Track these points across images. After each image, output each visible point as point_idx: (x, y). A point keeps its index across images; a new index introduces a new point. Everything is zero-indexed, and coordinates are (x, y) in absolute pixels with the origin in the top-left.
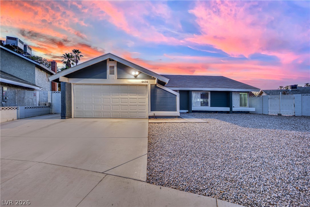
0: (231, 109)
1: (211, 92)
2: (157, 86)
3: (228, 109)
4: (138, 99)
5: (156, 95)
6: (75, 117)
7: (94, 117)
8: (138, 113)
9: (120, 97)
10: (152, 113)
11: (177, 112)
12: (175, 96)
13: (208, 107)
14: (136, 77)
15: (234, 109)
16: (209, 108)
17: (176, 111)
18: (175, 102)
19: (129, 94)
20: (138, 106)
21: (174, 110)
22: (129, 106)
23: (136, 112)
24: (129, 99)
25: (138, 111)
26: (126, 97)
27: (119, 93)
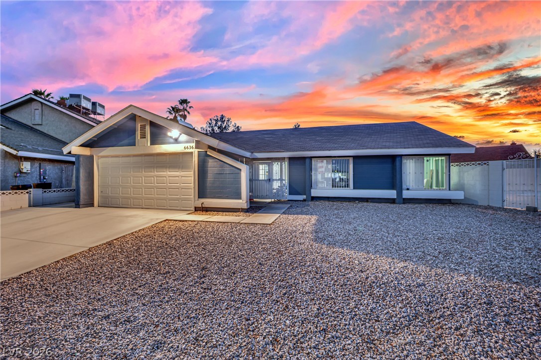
0: (400, 193)
1: (355, 158)
2: (208, 153)
3: (392, 194)
4: (180, 177)
5: (207, 170)
6: (100, 205)
7: (121, 206)
8: (180, 201)
9: (155, 175)
10: (199, 203)
11: (241, 201)
12: (239, 171)
13: (349, 188)
14: (176, 141)
15: (406, 194)
16: (350, 192)
17: (240, 198)
18: (239, 183)
19: (168, 169)
20: (180, 189)
21: (238, 196)
22: (167, 189)
23: (177, 199)
24: (167, 177)
25: (180, 199)
26: (164, 174)
27: (154, 167)
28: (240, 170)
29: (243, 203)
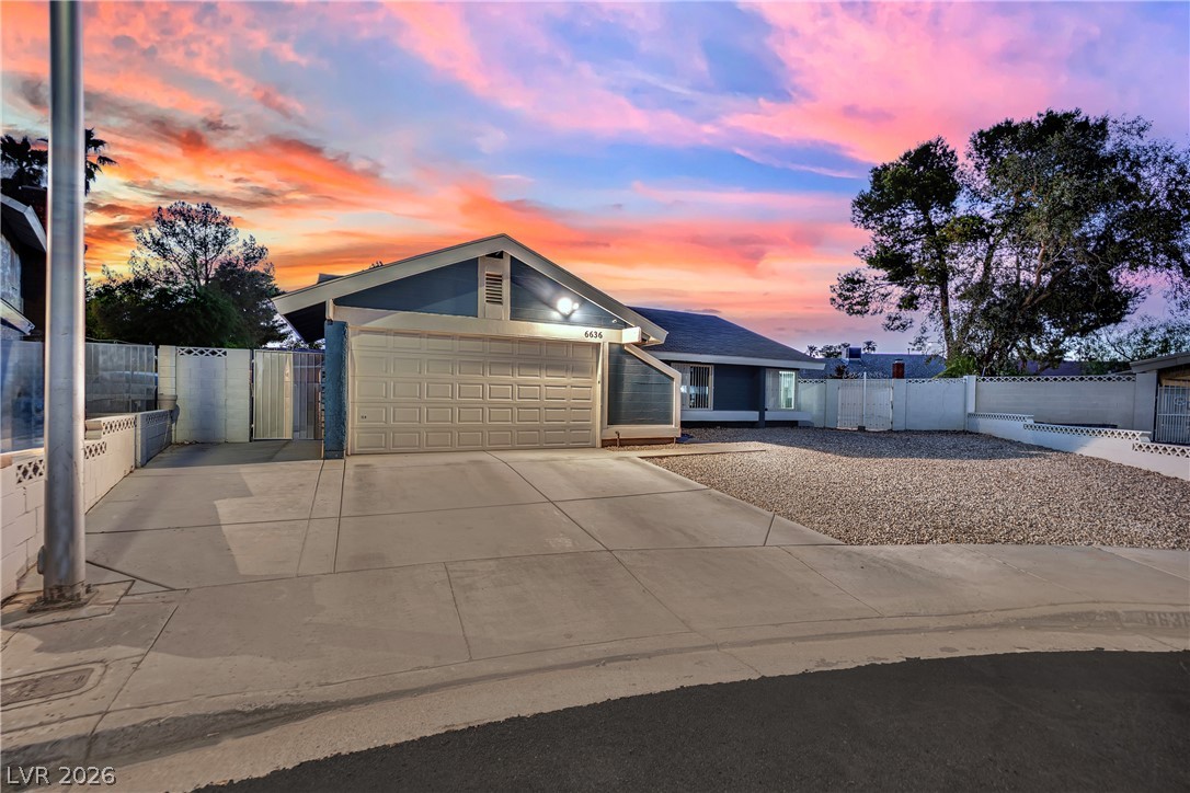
0: (762, 416)
1: (717, 366)
3: (753, 416)
4: (569, 387)
7: (425, 449)
8: (568, 431)
9: (515, 382)
10: (612, 432)
11: (671, 426)
12: (670, 380)
13: (708, 410)
14: (566, 319)
15: (769, 416)
17: (670, 422)
18: (670, 399)
19: (543, 372)
20: (568, 409)
21: (667, 419)
22: (542, 409)
23: (563, 428)
24: (543, 386)
25: (568, 427)
26: (535, 381)
27: (513, 366)
28: (673, 379)
29: (673, 429)
